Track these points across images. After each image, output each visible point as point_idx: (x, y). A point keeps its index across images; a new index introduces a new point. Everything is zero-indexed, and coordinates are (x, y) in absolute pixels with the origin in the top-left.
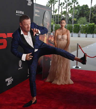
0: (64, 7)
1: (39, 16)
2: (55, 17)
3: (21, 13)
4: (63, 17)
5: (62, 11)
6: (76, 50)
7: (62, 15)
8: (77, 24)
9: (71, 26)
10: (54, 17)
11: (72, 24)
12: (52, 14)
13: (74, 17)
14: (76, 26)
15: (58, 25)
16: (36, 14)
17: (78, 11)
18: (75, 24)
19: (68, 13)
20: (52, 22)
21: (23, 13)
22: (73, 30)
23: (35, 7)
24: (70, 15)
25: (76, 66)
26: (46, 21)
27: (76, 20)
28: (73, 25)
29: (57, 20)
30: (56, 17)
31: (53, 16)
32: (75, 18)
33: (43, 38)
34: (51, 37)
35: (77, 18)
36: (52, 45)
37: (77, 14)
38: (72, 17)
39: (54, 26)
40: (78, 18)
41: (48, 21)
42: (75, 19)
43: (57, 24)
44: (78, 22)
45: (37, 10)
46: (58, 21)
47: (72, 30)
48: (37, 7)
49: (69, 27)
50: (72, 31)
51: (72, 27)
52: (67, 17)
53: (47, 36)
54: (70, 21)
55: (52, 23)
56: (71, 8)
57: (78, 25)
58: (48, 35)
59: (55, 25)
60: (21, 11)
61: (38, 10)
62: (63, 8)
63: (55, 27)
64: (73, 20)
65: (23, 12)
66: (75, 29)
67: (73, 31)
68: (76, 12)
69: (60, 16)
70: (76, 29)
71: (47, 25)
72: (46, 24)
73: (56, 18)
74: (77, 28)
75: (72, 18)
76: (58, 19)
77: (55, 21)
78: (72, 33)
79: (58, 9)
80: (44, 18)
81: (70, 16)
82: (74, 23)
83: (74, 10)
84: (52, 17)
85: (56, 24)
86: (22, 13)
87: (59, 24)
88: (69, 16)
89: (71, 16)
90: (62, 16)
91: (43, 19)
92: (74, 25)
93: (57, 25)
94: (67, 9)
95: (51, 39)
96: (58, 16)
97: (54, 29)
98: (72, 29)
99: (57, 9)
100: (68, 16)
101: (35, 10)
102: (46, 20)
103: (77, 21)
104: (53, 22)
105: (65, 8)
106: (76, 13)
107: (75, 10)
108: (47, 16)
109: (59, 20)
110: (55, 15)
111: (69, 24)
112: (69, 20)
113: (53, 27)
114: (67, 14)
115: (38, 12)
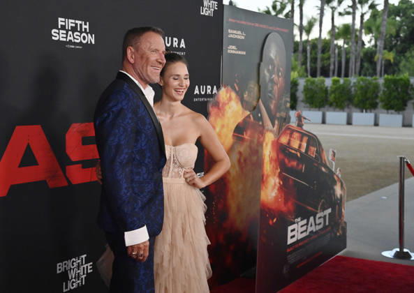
0: (342, 11)
1: (244, 53)
2: (305, 51)
3: (175, 44)
4: (340, 47)
5: (333, 26)
6: (396, 182)
7: (335, 42)
8: (396, 77)
9: (370, 83)
10: (301, 48)
11: (376, 74)
12: (293, 36)
13: (385, 48)
14: (395, 82)
15: (319, 79)
16: (234, 47)
17: (402, 22)
18: (390, 77)
19: (358, 33)
20: (293, 69)
21: (183, 45)
22: (382, 101)
23: (230, 20)
24: (368, 40)
25: (398, 250)
26: (268, 70)
27: (394, 59)
28: (381, 81)
29: (314, 60)
30: (308, 48)
31: (297, 44)
32: (390, 50)
33: (256, 136)
34: (291, 135)
35: (399, 49)
36: (294, 163)
37: (398, 35)
38: (376, 46)
39: (302, 83)
40: (402, 52)
41: (279, 71)
42: (391, 56)
43: (314, 75)
44: (405, 66)
45: (235, 32)
46: (319, 65)
47: (378, 101)
48: (234, 21)
49: (362, 88)
50: (377, 104)
51: (377, 87)
52: (353, 48)
53: (275, 128)
54: (366, 65)
55: (292, 73)
56: (371, 11)
57: (401, 79)
58: (276, 122)
59: (307, 81)
60: (175, 39)
61: (239, 32)
62: (340, 14)
63: (306, 90)
64: (378, 57)
65: (183, 41)
66: (390, 94)
67: (380, 105)
68: (394, 25)
69: (327, 46)
70: (395, 94)
71: (276, 88)
72: (272, 81)
73: (311, 53)
74: (399, 90)
75: (375, 53)
76: (320, 56)
77: (304, 63)
78: (377, 111)
79: (318, 17)
80: (261, 59)
81: (370, 42)
82: (386, 72)
83: (386, 17)
84: (295, 51)
85: (310, 77)
86: (179, 44)
87: (322, 78)
88: (363, 44)
89: (373, 42)
90: (337, 45)
91: (259, 65)
92: (386, 80)
93: (313, 83)
94: (354, 19)
95: (290, 140)
96: (320, 46)
97: (300, 95)
98: (377, 96)
99: (315, 20)
100: (360, 42)
101: (230, 31)
102: (270, 68)
103: (397, 64)
104: (299, 68)
105: (348, 13)
106: (393, 31)
107: (390, 20)
108: (274, 51)
109: (322, 59)
110: (307, 41)
111: (365, 75)
112: (362, 61)
113: (297, 90)
114: (356, 36)
115: (239, 37)
